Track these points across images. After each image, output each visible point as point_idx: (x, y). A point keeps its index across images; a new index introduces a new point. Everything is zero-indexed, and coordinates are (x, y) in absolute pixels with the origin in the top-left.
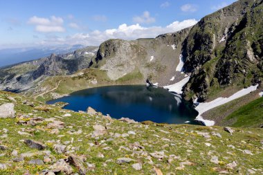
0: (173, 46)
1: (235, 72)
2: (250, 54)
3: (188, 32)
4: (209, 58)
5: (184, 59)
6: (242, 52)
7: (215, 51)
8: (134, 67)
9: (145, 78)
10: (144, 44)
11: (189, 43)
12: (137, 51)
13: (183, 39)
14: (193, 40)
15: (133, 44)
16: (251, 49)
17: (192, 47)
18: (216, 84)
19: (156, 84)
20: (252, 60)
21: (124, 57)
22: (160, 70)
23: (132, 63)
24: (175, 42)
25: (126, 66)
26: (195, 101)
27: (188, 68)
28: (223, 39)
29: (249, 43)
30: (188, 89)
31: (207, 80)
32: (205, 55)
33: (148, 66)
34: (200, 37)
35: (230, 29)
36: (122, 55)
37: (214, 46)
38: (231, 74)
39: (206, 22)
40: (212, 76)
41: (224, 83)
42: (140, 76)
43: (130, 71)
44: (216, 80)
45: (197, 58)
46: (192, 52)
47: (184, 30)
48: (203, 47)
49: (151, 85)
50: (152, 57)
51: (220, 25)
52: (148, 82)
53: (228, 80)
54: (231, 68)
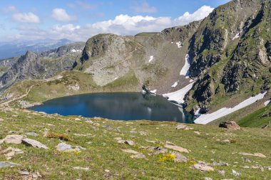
0: (179, 44)
1: (244, 76)
2: (263, 55)
3: (197, 26)
4: (218, 60)
5: (190, 60)
6: (253, 52)
7: (227, 50)
8: (128, 70)
9: (141, 83)
10: (142, 41)
11: (197, 41)
12: (133, 49)
13: (190, 35)
14: (202, 37)
15: (128, 40)
16: (264, 48)
17: (201, 44)
18: (222, 92)
19: (154, 91)
20: (264, 62)
21: (116, 57)
22: (160, 73)
23: (125, 64)
24: (181, 38)
25: (117, 68)
26: (196, 113)
27: (194, 71)
28: (237, 36)
29: (262, 42)
30: (190, 97)
31: (212, 86)
32: (215, 56)
33: (146, 68)
34: (210, 32)
35: (246, 24)
36: (113, 54)
37: (225, 44)
38: (239, 79)
39: (219, 13)
40: (218, 81)
41: (231, 90)
42: (134, 80)
43: (122, 74)
44: (222, 86)
45: (204, 59)
46: (200, 51)
47: (193, 24)
48: (212, 45)
49: (148, 92)
50: (152, 57)
51: (234, 18)
52: (144, 88)
53: (235, 86)
54: (240, 72)
